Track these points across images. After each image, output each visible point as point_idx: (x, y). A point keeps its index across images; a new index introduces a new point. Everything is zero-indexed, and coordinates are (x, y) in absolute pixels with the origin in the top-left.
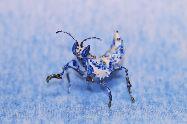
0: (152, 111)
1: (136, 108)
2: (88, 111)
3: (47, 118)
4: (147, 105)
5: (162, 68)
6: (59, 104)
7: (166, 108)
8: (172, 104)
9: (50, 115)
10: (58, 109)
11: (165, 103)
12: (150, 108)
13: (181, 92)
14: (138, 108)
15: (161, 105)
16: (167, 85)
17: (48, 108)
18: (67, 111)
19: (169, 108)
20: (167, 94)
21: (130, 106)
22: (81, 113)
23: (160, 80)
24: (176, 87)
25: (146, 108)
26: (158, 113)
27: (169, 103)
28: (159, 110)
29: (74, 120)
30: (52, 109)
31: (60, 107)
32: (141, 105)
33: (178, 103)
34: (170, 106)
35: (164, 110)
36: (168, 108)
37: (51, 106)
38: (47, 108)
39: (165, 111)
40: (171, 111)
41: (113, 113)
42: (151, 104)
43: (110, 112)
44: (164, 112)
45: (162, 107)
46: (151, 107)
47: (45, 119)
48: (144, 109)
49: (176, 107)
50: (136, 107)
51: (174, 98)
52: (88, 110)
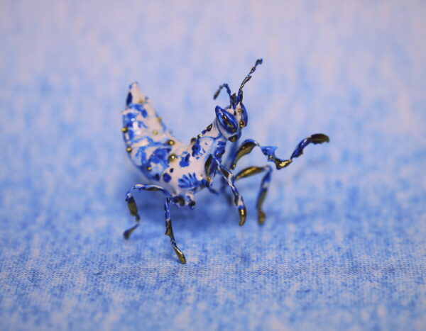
0: (304, 255)
1: (266, 247)
2: (150, 251)
3: (49, 267)
4: (296, 241)
5: (346, 156)
6: (84, 236)
7: (339, 248)
8: (355, 238)
9: (57, 261)
10: (80, 247)
11: (340, 237)
12: (302, 248)
13: (385, 211)
14: (271, 246)
15: (328, 240)
16: (353, 195)
17: (57, 246)
18: (101, 253)
19: (345, 248)
20: (349, 216)
21: (255, 241)
22: (133, 256)
23: (338, 184)
24: (374, 201)
25: (291, 247)
26: (318, 259)
27: (350, 236)
28: (322, 252)
29: (111, 272)
30: (66, 246)
31: (87, 241)
32: (281, 241)
33: (370, 236)
34: (349, 243)
35: (333, 252)
36: (343, 246)
37: (65, 240)
38: (53, 244)
39: (336, 254)
40: (349, 255)
41: (208, 257)
42: (306, 238)
43: (203, 254)
44: (332, 257)
45: (329, 245)
46: (302, 245)
47: (43, 269)
48: (285, 249)
49: (363, 246)
50: (269, 245)
51: (365, 224)
52: (152, 249)
